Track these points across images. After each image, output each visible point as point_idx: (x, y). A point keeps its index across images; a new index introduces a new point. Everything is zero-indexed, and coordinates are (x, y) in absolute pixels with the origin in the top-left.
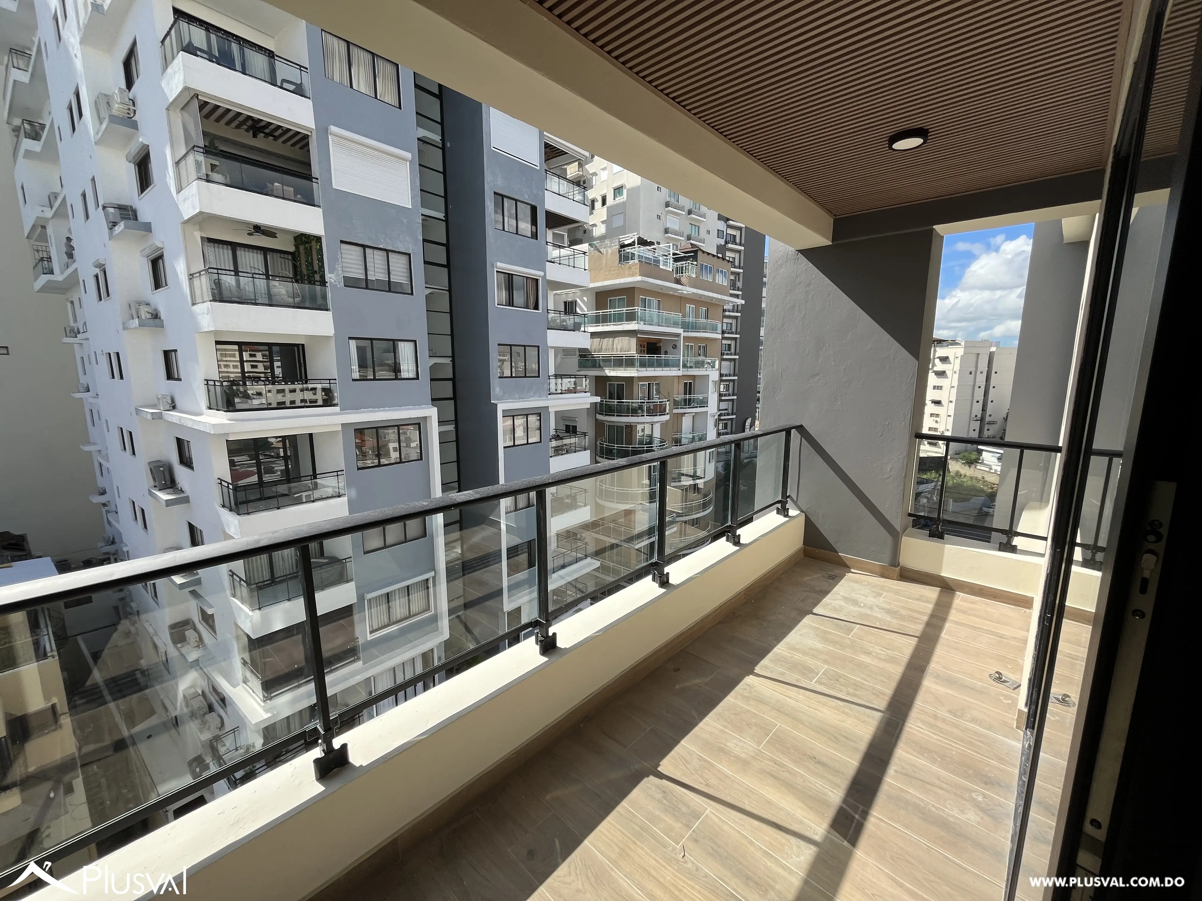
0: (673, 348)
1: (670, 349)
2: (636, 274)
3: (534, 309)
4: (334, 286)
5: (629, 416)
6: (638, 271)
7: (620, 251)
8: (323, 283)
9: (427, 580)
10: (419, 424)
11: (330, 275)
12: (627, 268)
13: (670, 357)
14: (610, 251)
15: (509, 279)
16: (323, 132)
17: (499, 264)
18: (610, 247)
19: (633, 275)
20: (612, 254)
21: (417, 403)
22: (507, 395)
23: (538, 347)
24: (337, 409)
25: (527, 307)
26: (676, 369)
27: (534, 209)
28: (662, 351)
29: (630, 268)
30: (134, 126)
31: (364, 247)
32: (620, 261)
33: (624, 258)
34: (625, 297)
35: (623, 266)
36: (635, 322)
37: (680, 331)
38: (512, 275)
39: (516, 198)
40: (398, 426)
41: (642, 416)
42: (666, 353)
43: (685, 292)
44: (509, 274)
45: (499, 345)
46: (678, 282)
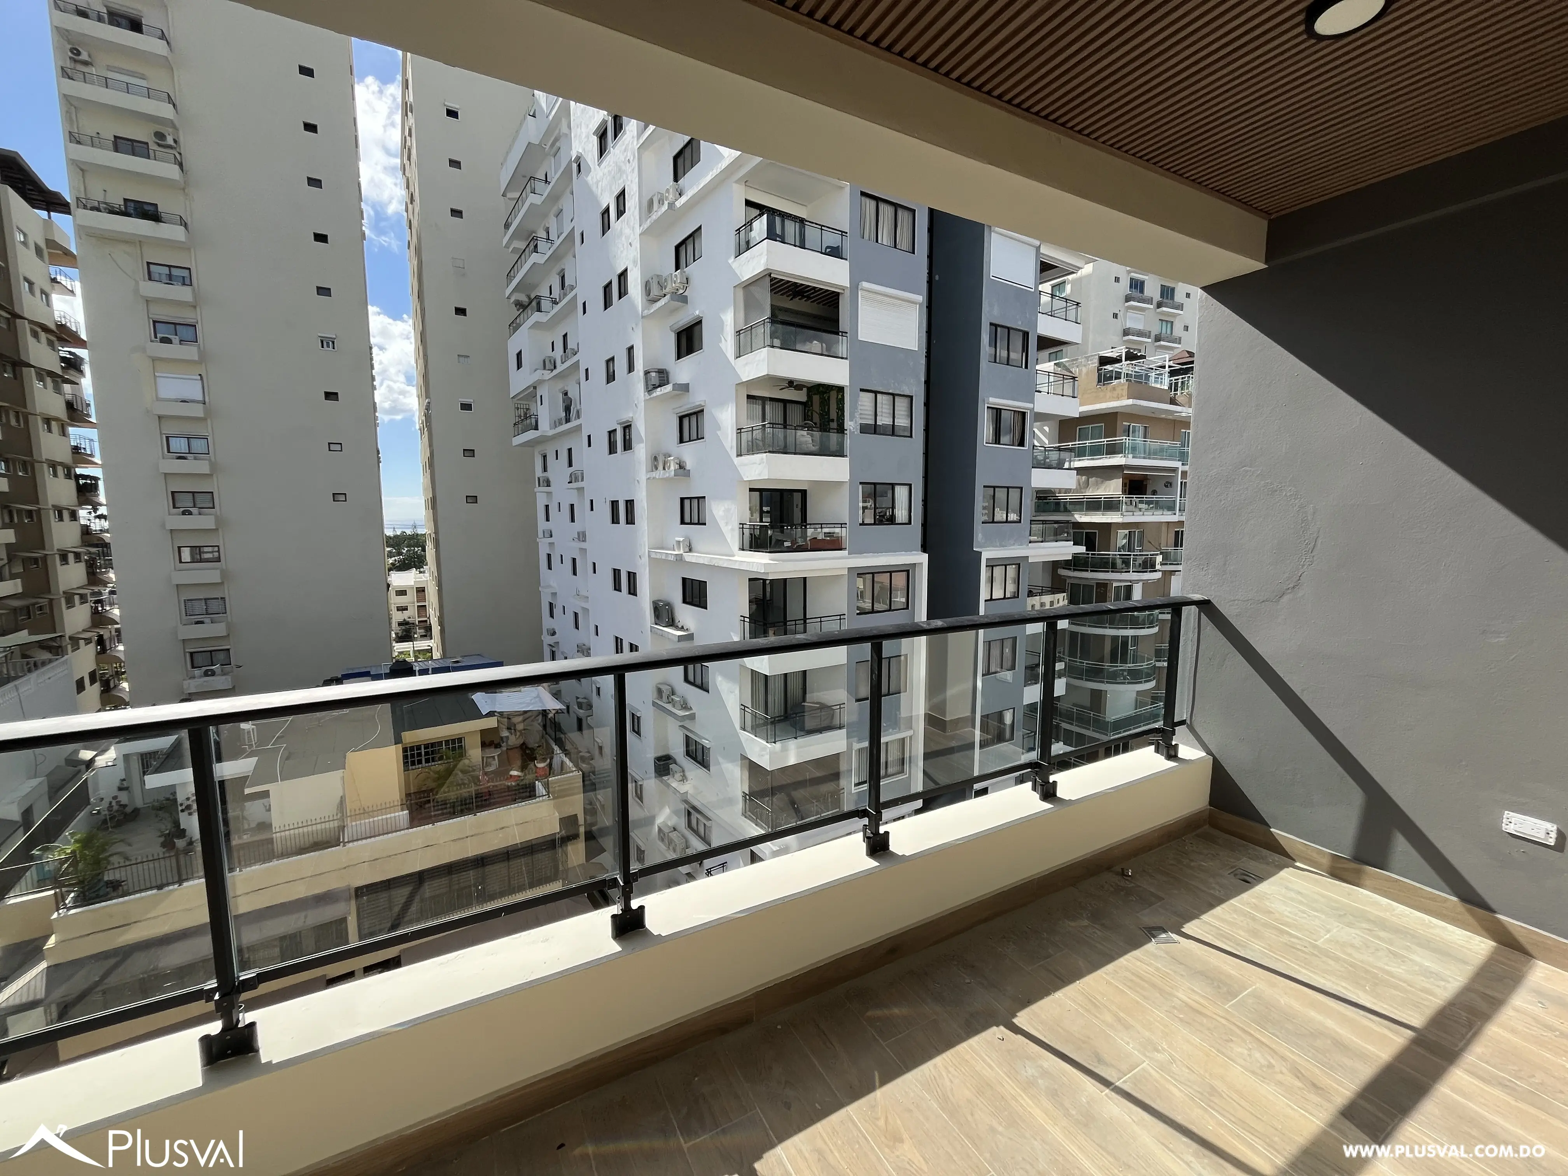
0: (1166, 486)
1: (1160, 486)
2: (1122, 396)
3: (1018, 446)
4: (852, 433)
5: (1108, 572)
6: (1125, 393)
7: (1098, 370)
8: (841, 430)
9: (903, 739)
10: (908, 571)
11: (850, 423)
12: (1108, 389)
13: (1162, 498)
14: (1084, 370)
15: (997, 412)
16: (855, 287)
17: (992, 400)
18: (1085, 366)
19: (1118, 398)
20: (1087, 374)
21: (908, 549)
22: (990, 543)
23: (1021, 488)
24: (845, 553)
25: (1013, 445)
26: (1170, 513)
27: (1026, 335)
28: (1149, 490)
29: (1114, 389)
30: (684, 299)
31: (876, 393)
32: (1099, 381)
33: (1104, 379)
34: (1103, 424)
35: (1103, 387)
36: (1121, 455)
37: (1177, 464)
38: (1000, 409)
39: (1009, 326)
40: (891, 571)
41: (1126, 572)
42: (1154, 493)
43: (1184, 415)
44: (997, 409)
45: (984, 486)
46: (1173, 402)
